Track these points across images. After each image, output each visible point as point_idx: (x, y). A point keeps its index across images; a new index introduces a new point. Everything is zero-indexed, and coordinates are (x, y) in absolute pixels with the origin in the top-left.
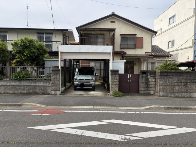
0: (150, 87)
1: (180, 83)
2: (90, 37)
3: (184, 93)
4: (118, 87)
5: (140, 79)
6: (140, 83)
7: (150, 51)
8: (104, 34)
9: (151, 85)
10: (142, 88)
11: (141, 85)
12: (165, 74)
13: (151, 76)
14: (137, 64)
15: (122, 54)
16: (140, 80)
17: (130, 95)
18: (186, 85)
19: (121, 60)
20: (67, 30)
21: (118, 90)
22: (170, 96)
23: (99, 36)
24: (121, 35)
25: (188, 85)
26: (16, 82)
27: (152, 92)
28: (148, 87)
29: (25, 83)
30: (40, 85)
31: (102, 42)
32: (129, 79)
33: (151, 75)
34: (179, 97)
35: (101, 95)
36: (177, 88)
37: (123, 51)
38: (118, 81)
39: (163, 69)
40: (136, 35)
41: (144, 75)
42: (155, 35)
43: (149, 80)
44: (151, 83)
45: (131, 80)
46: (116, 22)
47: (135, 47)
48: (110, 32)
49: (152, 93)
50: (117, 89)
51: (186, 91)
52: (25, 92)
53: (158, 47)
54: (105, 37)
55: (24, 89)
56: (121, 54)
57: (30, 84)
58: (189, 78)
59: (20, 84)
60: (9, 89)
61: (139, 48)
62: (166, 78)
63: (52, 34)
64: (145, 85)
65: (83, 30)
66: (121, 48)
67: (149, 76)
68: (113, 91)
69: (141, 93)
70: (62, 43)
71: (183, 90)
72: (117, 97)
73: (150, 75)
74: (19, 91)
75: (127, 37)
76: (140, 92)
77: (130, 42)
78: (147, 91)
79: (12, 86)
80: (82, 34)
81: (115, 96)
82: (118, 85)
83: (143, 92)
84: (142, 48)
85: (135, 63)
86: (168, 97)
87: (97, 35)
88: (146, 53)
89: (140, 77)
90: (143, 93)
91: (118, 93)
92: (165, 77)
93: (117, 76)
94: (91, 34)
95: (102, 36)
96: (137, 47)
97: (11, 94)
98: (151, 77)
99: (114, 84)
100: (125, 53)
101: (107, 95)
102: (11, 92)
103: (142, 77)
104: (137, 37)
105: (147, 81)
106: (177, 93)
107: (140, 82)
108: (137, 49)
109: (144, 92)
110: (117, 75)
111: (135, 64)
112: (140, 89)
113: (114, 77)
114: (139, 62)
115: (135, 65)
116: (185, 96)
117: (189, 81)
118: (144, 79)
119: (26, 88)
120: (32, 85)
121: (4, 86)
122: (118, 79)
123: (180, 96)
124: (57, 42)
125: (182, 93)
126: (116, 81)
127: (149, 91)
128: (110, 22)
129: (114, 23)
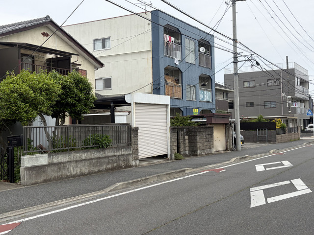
6: (180, 143)
9: (186, 144)
10: (182, 148)
11: (181, 145)
26: (100, 152)
27: (187, 152)
29: (109, 152)
30: (123, 153)
41: (182, 133)
49: (187, 154)
52: (110, 166)
55: (108, 163)
57: (113, 154)
59: (104, 155)
60: (93, 166)
67: (185, 134)
68: (175, 153)
73: (186, 131)
74: (104, 167)
76: (181, 153)
79: (96, 158)
82: (177, 146)
89: (180, 135)
93: (176, 135)
97: (95, 172)
99: (174, 144)
102: (96, 169)
107: (180, 141)
110: (176, 133)
113: (174, 136)
118: (183, 137)
119: (110, 161)
120: (116, 154)
121: (88, 160)
127: (185, 152)
128: (42, 33)
129: (47, 37)
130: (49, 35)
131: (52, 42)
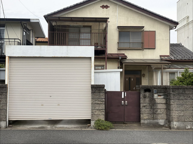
0: (158, 112)
2: (68, 31)
4: (104, 113)
5: (141, 99)
6: (141, 107)
7: (168, 54)
8: (90, 27)
9: (159, 110)
10: (145, 115)
11: (143, 110)
12: (181, 91)
13: (159, 95)
14: (147, 75)
15: (120, 58)
16: (142, 101)
17: (126, 126)
19: (118, 68)
20: (29, 20)
21: (104, 119)
22: (189, 127)
23: (82, 30)
24: (119, 27)
27: (162, 122)
28: (154, 113)
31: (89, 39)
33: (159, 93)
35: (77, 128)
37: (123, 53)
38: (104, 103)
39: (181, 83)
40: (143, 27)
41: (147, 94)
42: (176, 27)
43: (155, 100)
44: (159, 106)
45: (126, 102)
46: (110, 7)
47: (142, 47)
48: (101, 23)
49: (162, 124)
50: (102, 118)
53: (183, 46)
54: (92, 32)
56: (118, 58)
61: (149, 49)
63: (4, 26)
64: (150, 110)
65: (55, 21)
66: (119, 49)
67: (156, 96)
68: (96, 120)
69: (144, 124)
70: (19, 41)
72: (103, 130)
73: (157, 93)
75: (129, 32)
76: (142, 121)
77: (134, 39)
78: (153, 119)
80: (53, 26)
81: (99, 129)
82: (104, 111)
83: (146, 122)
84: (155, 49)
85: (142, 73)
86: (186, 129)
87: (79, 27)
88: (161, 56)
89: (141, 96)
90: (147, 124)
91: (104, 124)
92: (181, 96)
93: (103, 96)
94: (69, 26)
95: (88, 30)
96: (145, 47)
98: (159, 97)
99: (97, 108)
100: (125, 58)
101: (85, 127)
103: (145, 97)
104: (145, 30)
105: (153, 103)
107: (142, 105)
108: (145, 50)
109: (148, 121)
110: (101, 94)
111: (144, 75)
112: (142, 116)
113: (98, 97)
114: (149, 71)
115: (144, 77)
118: (147, 100)
122: (104, 100)
124: (10, 40)
126: (99, 103)
127: (156, 121)
128: (101, 7)
129: (106, 8)
130: (109, 7)
131: (113, 11)
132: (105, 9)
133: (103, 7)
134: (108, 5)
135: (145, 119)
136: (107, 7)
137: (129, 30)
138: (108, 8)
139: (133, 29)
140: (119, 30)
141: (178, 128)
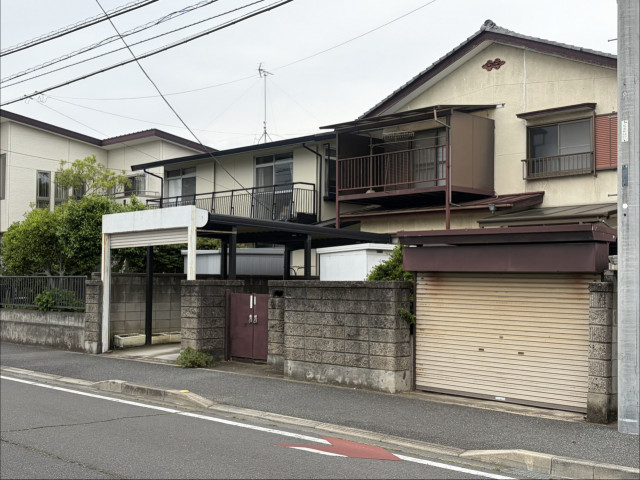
1: (339, 329)
3: (350, 369)
4: (195, 337)
5: (269, 311)
6: (269, 329)
10: (272, 346)
11: (270, 334)
15: (492, 209)
16: (269, 316)
18: (354, 337)
21: (197, 347)
22: (311, 376)
25: (361, 338)
29: (51, 318)
30: (71, 323)
32: (252, 312)
34: (337, 383)
36: (330, 345)
38: (195, 315)
41: (277, 300)
45: (256, 316)
46: (507, 62)
47: (591, 166)
51: (358, 360)
52: (50, 341)
55: (49, 335)
57: (57, 323)
58: (364, 308)
59: (45, 322)
61: (612, 169)
62: (300, 308)
64: (281, 336)
66: (529, 181)
69: (270, 364)
71: (348, 356)
74: (43, 340)
75: (555, 125)
76: (269, 359)
79: (34, 324)
82: (195, 330)
86: (306, 379)
89: (269, 305)
90: (276, 364)
93: (194, 301)
97: (34, 344)
99: (187, 325)
102: (34, 340)
103: (274, 306)
106: (332, 367)
107: (269, 324)
109: (278, 358)
112: (269, 347)
113: (188, 303)
116: (355, 382)
117: (364, 321)
118: (277, 313)
119: (52, 333)
120: (60, 323)
122: (196, 309)
123: (340, 380)
125: (346, 369)
126: (191, 315)
128: (483, 67)
129: (497, 68)
130: (504, 63)
131: (513, 74)
132: (494, 70)
133: (490, 66)
134: (502, 59)
135: (273, 355)
136: (497, 64)
137: (555, 120)
138: (502, 67)
139: (567, 114)
140: (530, 124)
141: (294, 376)
